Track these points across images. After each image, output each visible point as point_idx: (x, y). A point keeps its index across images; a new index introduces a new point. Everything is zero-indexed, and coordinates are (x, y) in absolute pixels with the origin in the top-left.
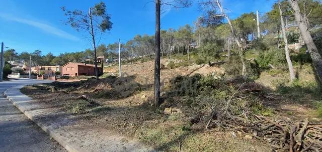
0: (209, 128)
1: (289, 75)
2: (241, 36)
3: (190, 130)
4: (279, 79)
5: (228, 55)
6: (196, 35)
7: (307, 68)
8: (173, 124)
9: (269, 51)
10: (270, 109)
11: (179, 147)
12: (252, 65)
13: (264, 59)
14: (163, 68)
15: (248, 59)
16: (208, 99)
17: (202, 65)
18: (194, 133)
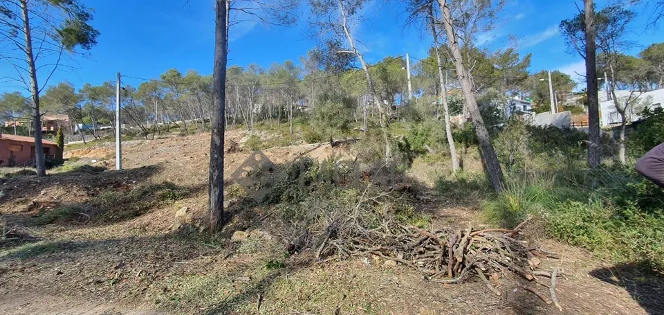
0: (323, 256)
1: (452, 163)
2: (384, 94)
3: (283, 266)
4: (439, 169)
5: (363, 128)
6: (306, 85)
7: (474, 151)
8: (249, 260)
9: (424, 123)
10: (426, 216)
11: (257, 304)
12: (400, 145)
13: (418, 136)
14: (234, 148)
15: (395, 136)
16: (325, 204)
17: (316, 145)
18: (292, 269)
